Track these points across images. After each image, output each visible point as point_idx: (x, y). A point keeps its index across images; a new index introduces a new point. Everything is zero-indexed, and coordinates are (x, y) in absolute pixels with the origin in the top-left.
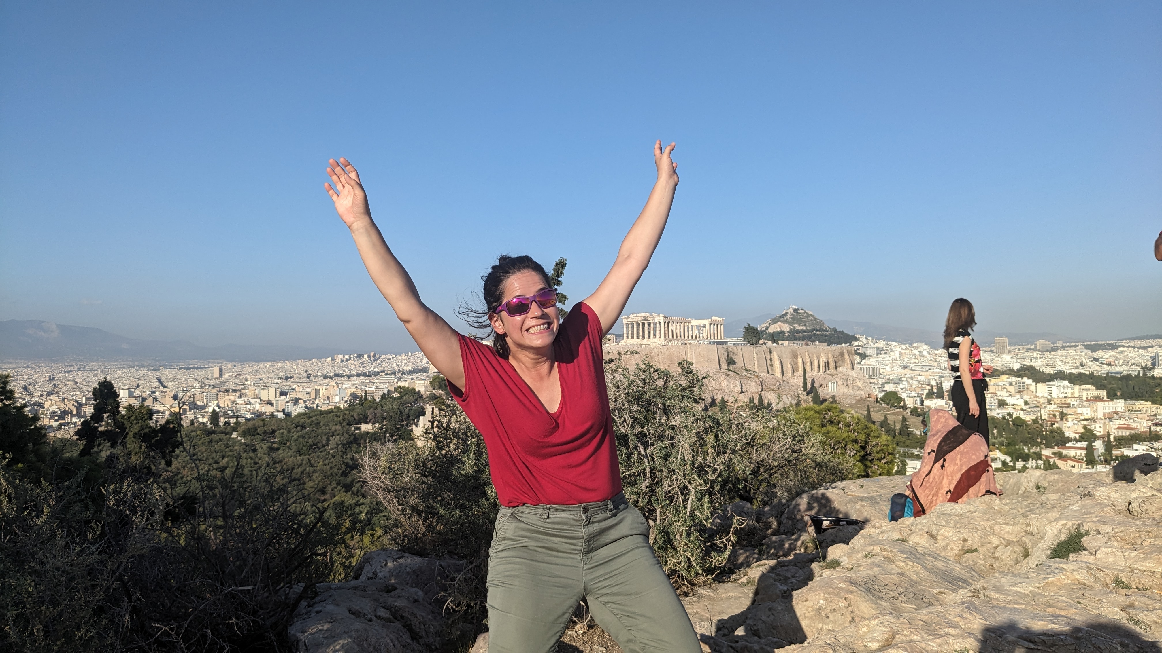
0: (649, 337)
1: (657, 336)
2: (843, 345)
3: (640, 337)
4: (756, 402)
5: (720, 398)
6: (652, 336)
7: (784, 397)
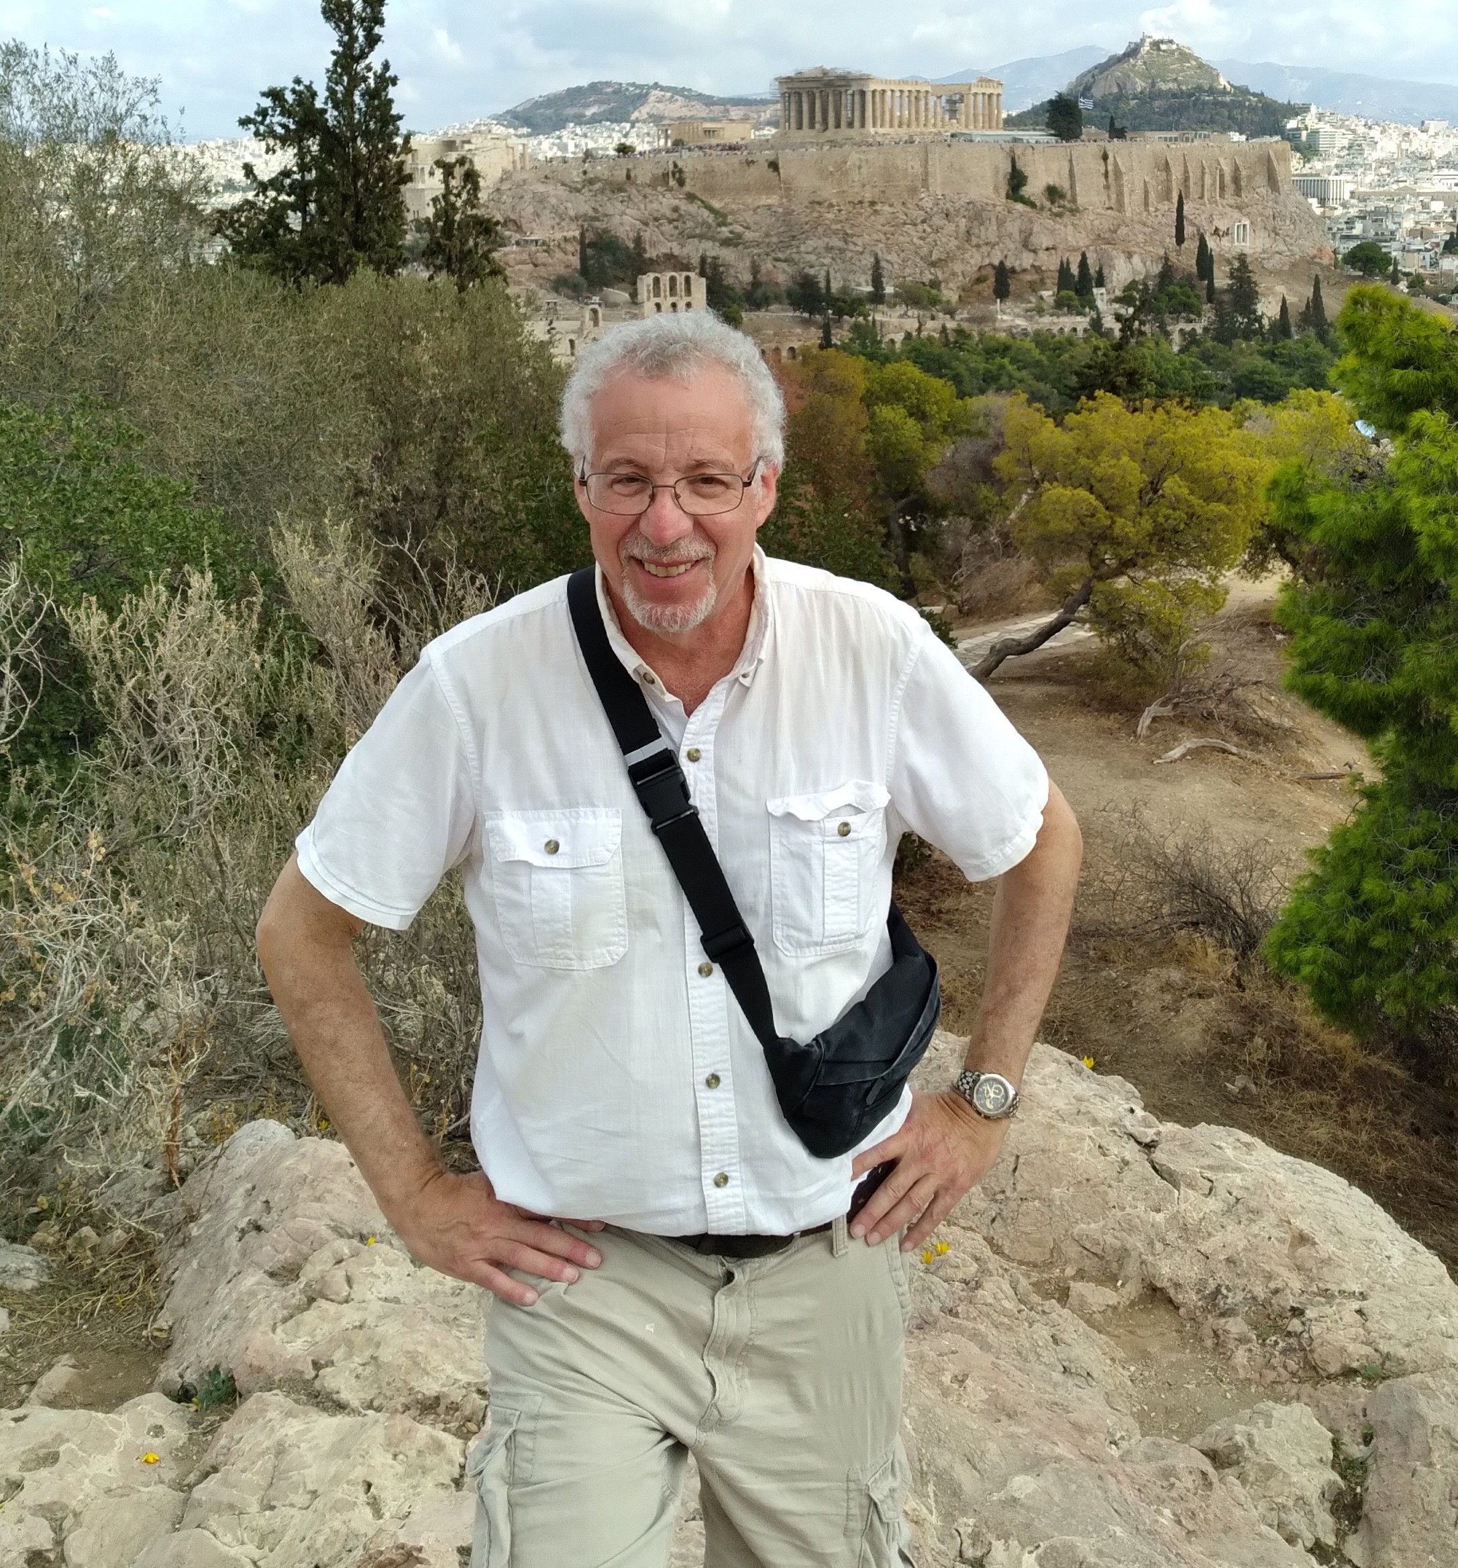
0: (838, 126)
1: (857, 124)
2: (1267, 139)
3: (818, 126)
4: (1075, 270)
5: (996, 263)
6: (843, 124)
7: (1136, 259)
